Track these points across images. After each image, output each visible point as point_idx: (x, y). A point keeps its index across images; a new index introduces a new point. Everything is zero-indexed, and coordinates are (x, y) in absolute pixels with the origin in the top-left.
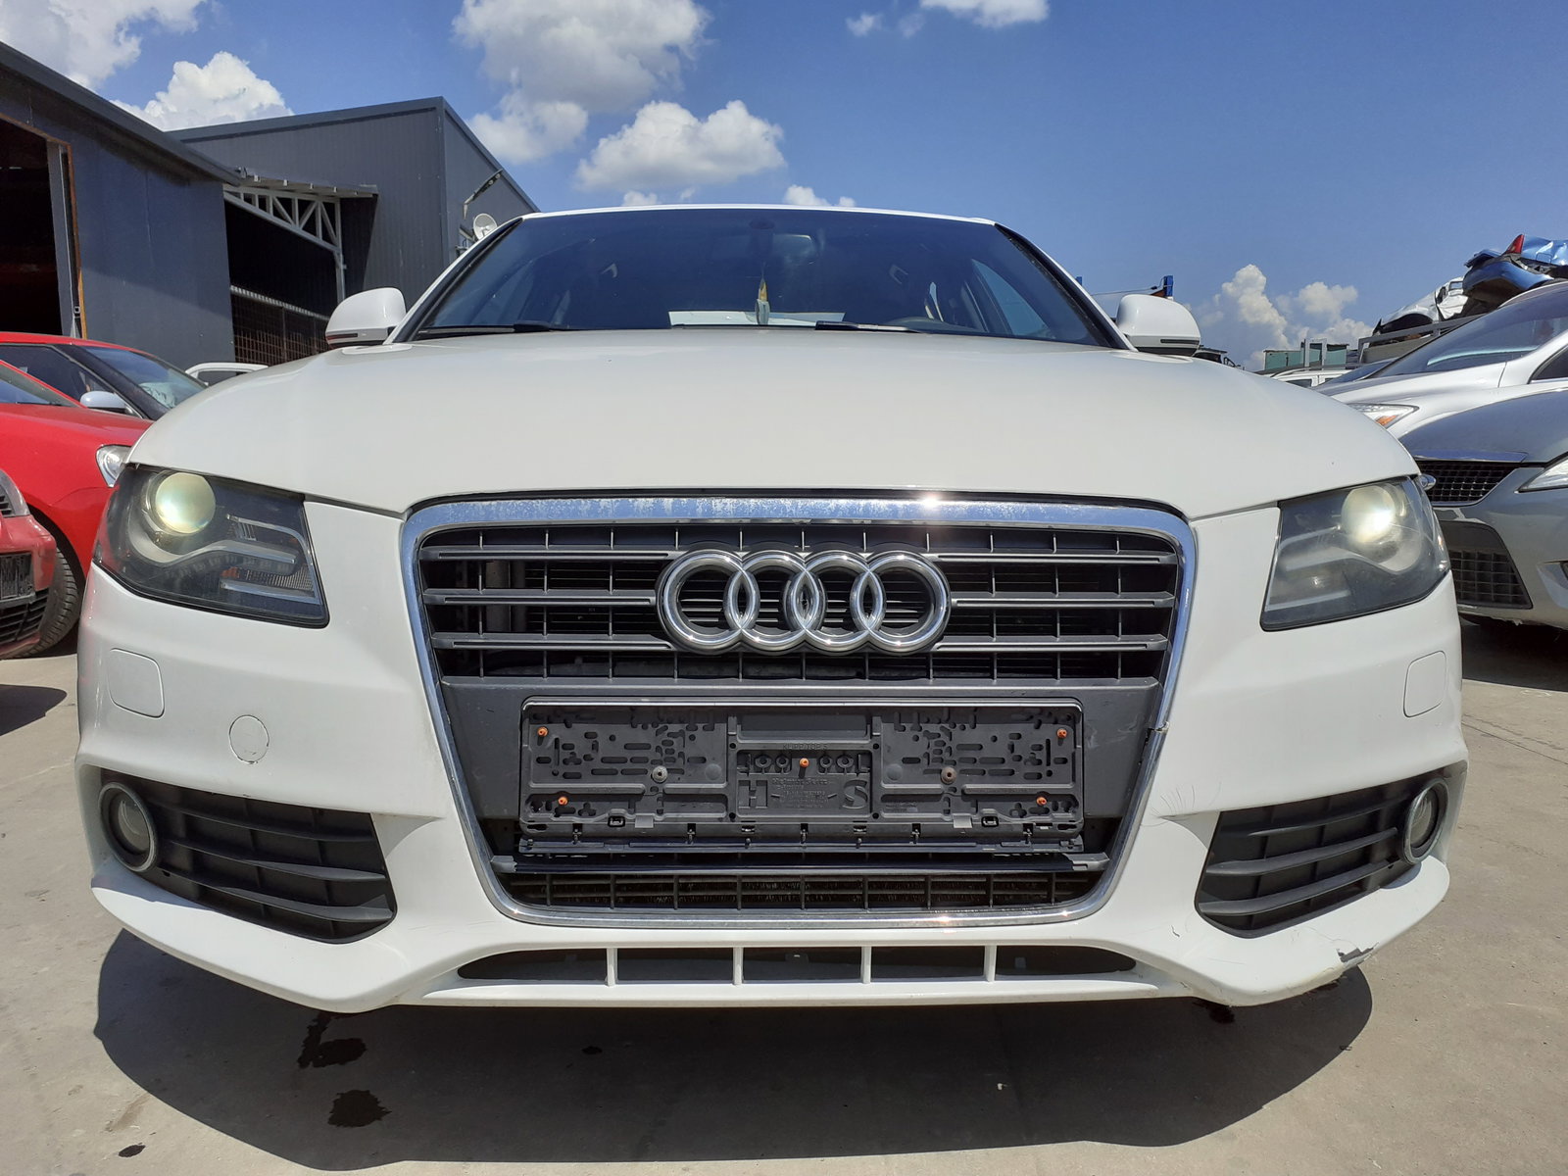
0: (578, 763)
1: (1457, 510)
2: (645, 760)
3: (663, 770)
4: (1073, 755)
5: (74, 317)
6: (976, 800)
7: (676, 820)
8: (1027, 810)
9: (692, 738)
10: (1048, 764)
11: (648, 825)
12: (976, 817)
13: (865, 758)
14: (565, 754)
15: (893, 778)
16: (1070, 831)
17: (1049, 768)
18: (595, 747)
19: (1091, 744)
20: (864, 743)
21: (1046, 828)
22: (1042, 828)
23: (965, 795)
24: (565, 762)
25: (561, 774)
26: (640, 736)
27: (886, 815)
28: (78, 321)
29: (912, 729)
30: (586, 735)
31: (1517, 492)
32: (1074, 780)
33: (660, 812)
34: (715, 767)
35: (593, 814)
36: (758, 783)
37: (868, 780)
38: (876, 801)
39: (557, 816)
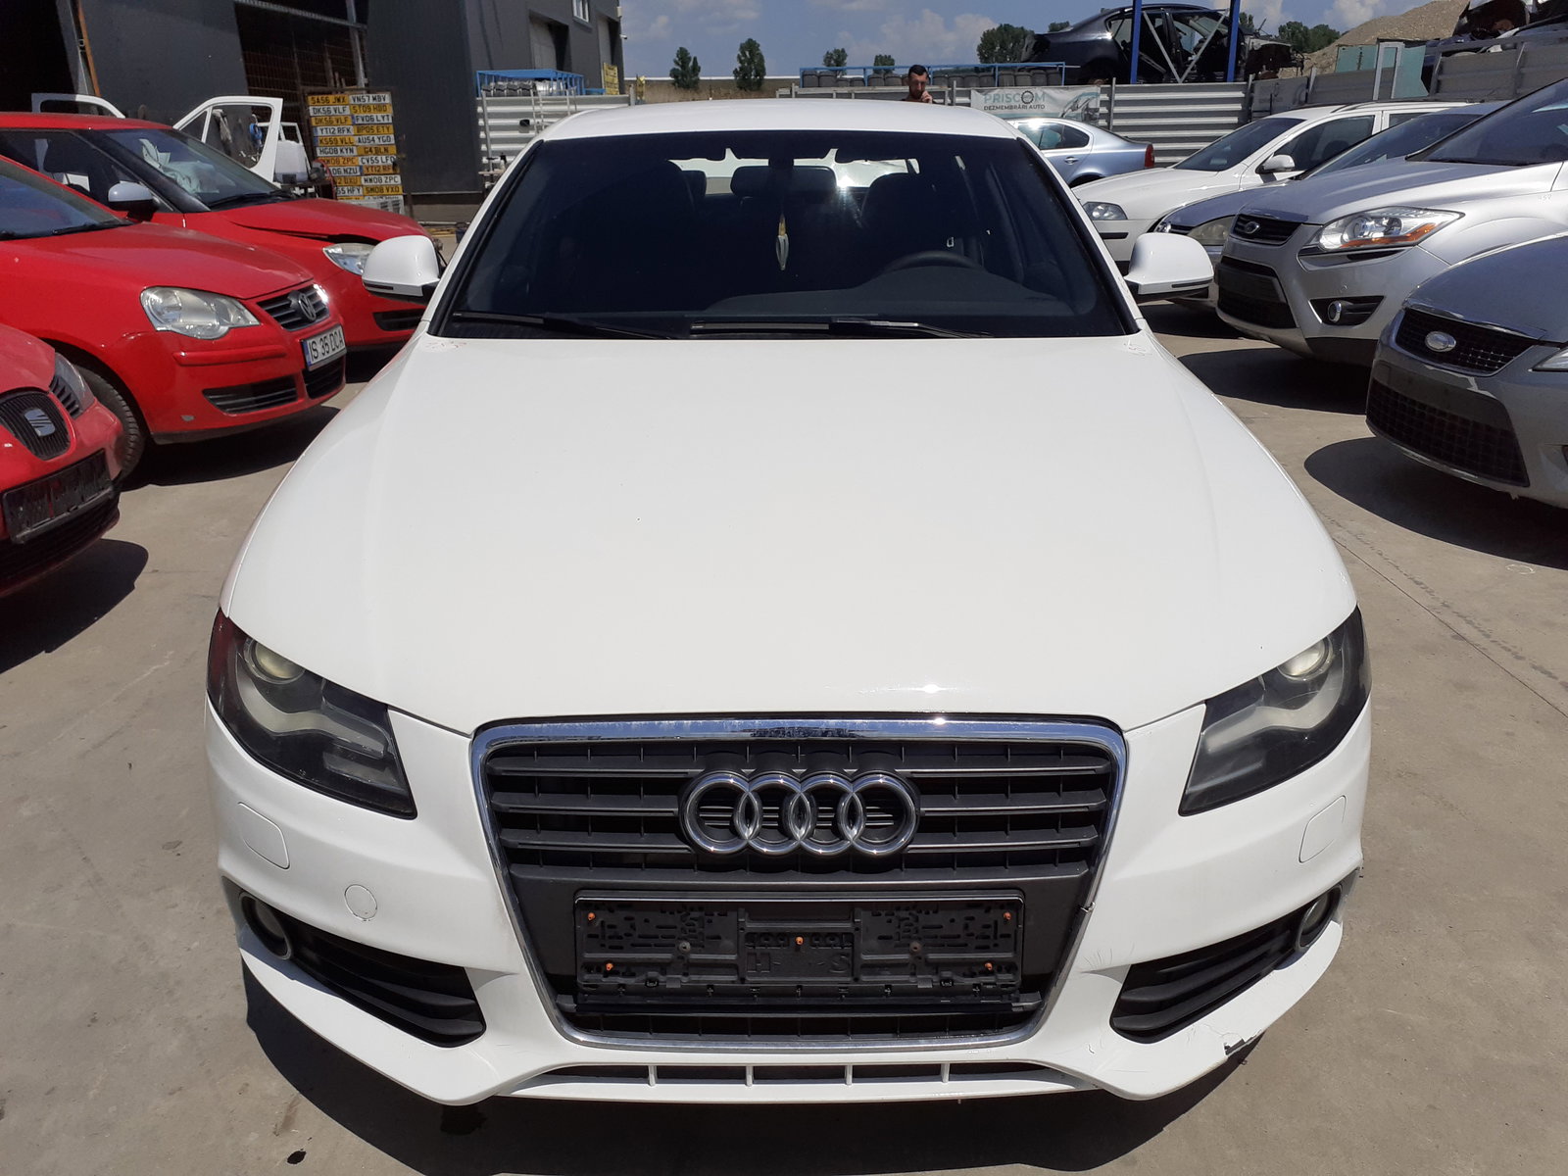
0: (621, 938)
1: (1472, 380)
2: (673, 937)
3: (688, 945)
4: (1016, 932)
5: (80, 51)
6: (936, 967)
7: (698, 982)
8: (977, 972)
9: (710, 921)
10: (995, 938)
11: (677, 986)
12: (935, 979)
13: (849, 938)
14: (609, 932)
15: (871, 952)
16: (1010, 988)
17: (996, 942)
18: (633, 927)
19: (1029, 923)
20: (847, 926)
21: (991, 987)
22: (988, 987)
23: (928, 963)
24: (610, 937)
25: (607, 946)
26: (670, 920)
27: (864, 978)
28: (84, 56)
29: (886, 915)
30: (627, 919)
31: (1530, 370)
32: (1015, 949)
33: (685, 975)
34: (728, 943)
35: (633, 975)
36: (763, 954)
37: (850, 952)
38: (854, 968)
39: (605, 976)
